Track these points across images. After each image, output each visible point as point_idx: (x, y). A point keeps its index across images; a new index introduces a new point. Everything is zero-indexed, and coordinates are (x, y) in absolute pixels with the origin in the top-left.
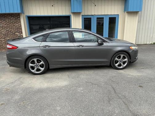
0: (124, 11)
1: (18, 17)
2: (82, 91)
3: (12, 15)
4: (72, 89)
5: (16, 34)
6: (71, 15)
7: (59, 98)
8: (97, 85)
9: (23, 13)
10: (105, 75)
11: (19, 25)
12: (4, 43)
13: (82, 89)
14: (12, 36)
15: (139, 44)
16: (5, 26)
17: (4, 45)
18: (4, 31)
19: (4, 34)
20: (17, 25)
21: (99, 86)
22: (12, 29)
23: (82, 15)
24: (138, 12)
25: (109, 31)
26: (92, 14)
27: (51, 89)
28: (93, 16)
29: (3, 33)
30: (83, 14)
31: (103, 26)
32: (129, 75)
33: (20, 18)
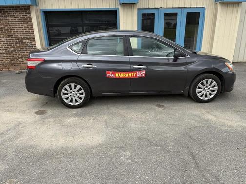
0: (215, 2)
1: (28, 12)
2: (129, 161)
3: (17, 9)
4: (109, 153)
5: (25, 41)
6: (118, 9)
7: (80, 176)
8: (160, 146)
9: (36, 5)
10: (176, 123)
11: (29, 27)
12: (4, 57)
13: (128, 154)
14: (18, 45)
15: (239, 61)
16: (6, 27)
17: (4, 61)
18: (4, 37)
19: (5, 41)
20: (26, 26)
21: (164, 149)
22: (17, 34)
23: (138, 9)
24: (241, 2)
25: (186, 38)
26: (156, 7)
27: (69, 152)
28: (157, 10)
29: (3, 40)
30: (140, 6)
31: (176, 28)
32: (224, 125)
33: (30, 13)
